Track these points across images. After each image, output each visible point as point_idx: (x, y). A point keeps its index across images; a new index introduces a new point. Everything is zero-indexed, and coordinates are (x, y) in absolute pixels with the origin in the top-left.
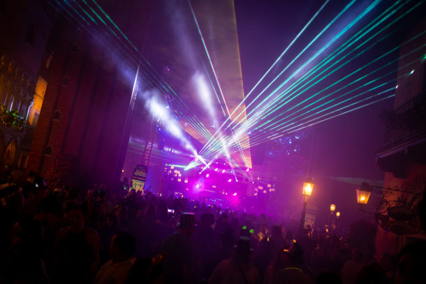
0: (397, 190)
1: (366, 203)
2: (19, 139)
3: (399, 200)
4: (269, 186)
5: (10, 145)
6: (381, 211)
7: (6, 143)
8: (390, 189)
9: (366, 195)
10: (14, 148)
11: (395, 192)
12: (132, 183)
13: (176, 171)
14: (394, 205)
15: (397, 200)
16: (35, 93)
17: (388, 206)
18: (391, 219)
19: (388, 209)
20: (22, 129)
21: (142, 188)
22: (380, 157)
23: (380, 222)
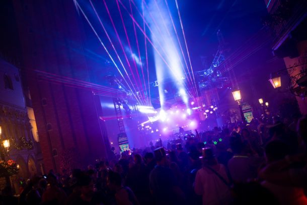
0: (297, 66)
1: (280, 86)
2: (33, 155)
3: (302, 72)
4: (212, 107)
5: (29, 161)
6: (293, 85)
7: (26, 162)
8: (291, 67)
9: (278, 80)
10: (33, 162)
11: (296, 68)
12: (120, 148)
13: (147, 127)
14: (299, 77)
15: (300, 72)
16: (29, 120)
17: (296, 80)
18: (302, 87)
19: (297, 82)
20: (33, 147)
21: (128, 148)
22: (275, 49)
23: (295, 93)
